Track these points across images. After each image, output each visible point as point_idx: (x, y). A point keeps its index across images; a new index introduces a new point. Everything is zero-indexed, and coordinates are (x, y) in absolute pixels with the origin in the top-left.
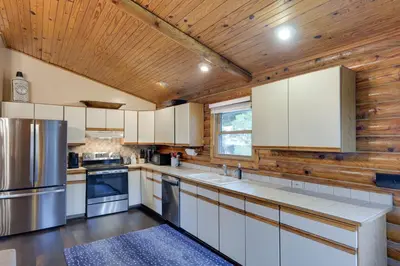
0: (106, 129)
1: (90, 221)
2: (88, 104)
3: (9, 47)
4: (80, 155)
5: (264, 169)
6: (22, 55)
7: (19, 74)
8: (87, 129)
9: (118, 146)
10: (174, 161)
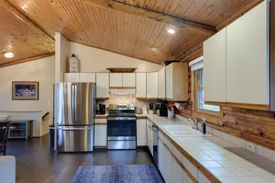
0: (122, 88)
1: (108, 152)
2: (112, 70)
3: (69, 40)
4: (107, 106)
5: (227, 126)
6: (76, 44)
7: (73, 56)
8: (110, 88)
9: (134, 100)
10: (170, 113)
